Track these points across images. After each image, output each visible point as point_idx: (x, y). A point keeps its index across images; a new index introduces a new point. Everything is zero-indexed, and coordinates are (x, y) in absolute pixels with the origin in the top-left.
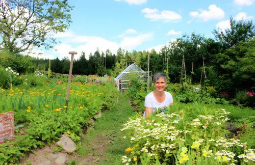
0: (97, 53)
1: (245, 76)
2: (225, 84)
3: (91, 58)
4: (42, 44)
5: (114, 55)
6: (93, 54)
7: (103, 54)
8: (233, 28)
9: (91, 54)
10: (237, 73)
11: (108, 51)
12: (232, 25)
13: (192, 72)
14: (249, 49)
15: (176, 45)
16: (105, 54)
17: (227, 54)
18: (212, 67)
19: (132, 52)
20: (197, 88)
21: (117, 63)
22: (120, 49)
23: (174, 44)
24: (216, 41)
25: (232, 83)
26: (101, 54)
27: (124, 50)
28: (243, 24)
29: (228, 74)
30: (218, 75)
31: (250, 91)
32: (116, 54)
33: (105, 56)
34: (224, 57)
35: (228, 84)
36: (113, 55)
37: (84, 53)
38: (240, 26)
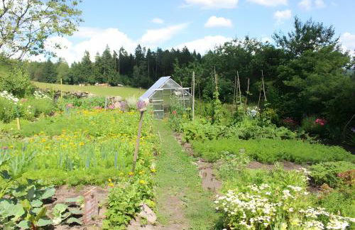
0: (107, 53)
1: (314, 98)
2: (288, 107)
3: (99, 60)
4: (41, 52)
5: (131, 55)
6: (101, 55)
7: (115, 54)
8: (298, 31)
9: (98, 54)
10: (304, 93)
11: (122, 49)
12: (297, 27)
13: (248, 93)
14: (319, 62)
15: (223, 50)
16: (118, 54)
17: (291, 67)
18: (271, 82)
19: (155, 51)
20: (253, 111)
21: (135, 67)
22: (139, 46)
23: (221, 49)
24: (276, 48)
25: (297, 104)
26: (112, 54)
27: (144, 49)
28: (311, 27)
29: (292, 94)
30: (280, 94)
31: (321, 117)
32: (134, 54)
33: (118, 57)
34: (287, 71)
35: (293, 106)
36: (129, 55)
37: (88, 53)
38: (308, 29)
